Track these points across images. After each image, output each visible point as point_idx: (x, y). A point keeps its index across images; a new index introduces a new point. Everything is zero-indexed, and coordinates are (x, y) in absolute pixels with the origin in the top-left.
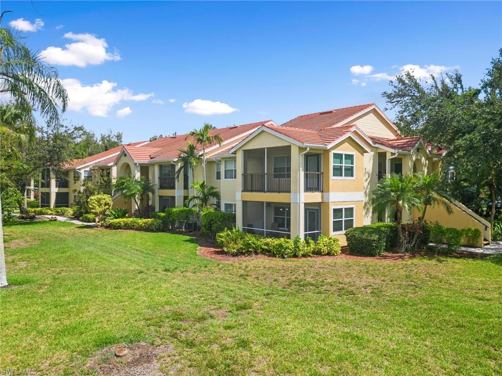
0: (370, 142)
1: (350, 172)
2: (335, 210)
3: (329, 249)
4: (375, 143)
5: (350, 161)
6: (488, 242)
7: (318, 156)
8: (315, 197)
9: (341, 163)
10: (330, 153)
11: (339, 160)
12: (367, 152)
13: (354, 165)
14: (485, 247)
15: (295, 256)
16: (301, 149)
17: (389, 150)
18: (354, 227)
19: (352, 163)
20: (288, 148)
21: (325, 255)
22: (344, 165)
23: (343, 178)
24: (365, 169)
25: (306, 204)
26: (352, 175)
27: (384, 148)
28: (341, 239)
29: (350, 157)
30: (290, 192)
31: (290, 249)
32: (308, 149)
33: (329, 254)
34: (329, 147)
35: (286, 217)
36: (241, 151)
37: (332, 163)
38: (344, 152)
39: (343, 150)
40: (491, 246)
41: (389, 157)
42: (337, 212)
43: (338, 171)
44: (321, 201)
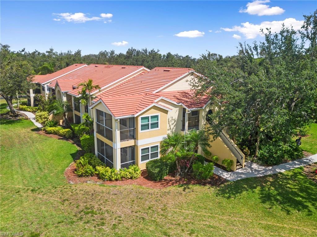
0: (175, 103)
1: (155, 125)
2: (143, 149)
5: (156, 119)
10: (138, 118)
13: (159, 121)
17: (186, 108)
19: (158, 120)
22: (150, 122)
23: (150, 130)
25: (121, 148)
30: (113, 141)
32: (119, 119)
34: (136, 115)
37: (140, 123)
38: (150, 115)
41: (187, 112)
42: (145, 150)
43: (145, 127)
44: (134, 145)
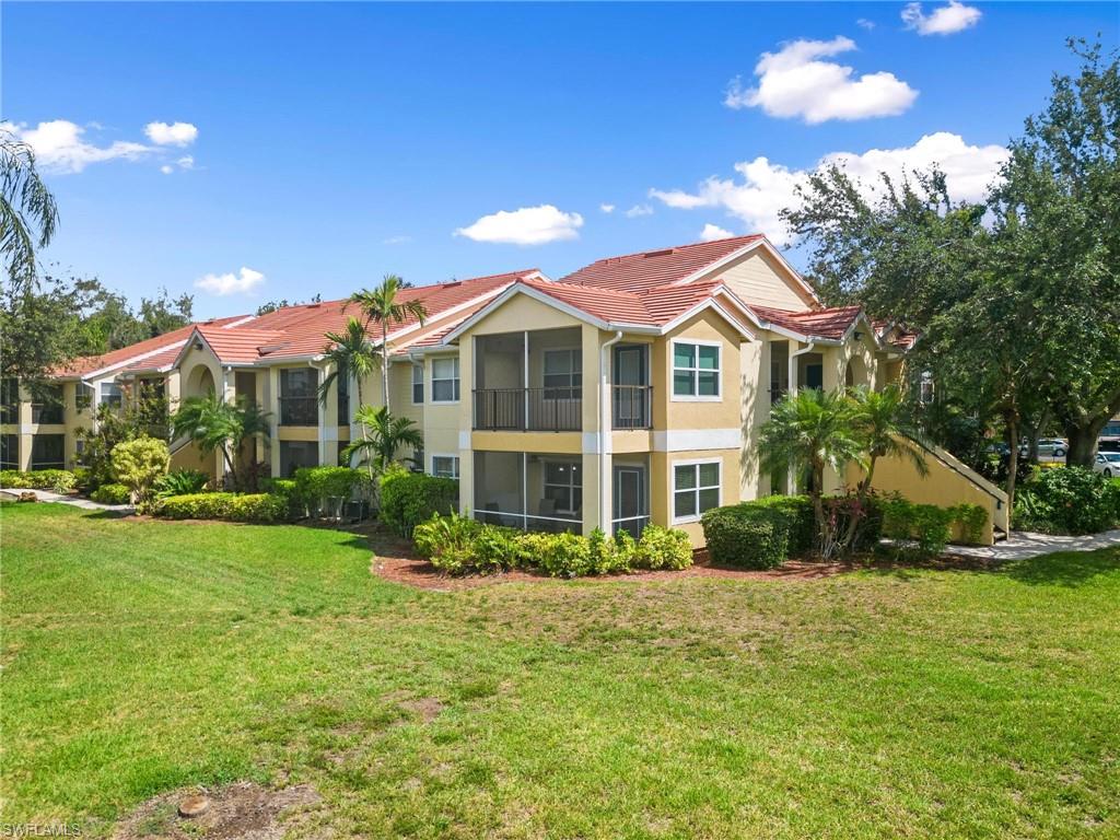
0: (754, 319)
1: (710, 384)
2: (679, 470)
3: (666, 555)
4: (765, 321)
5: (711, 360)
6: (1003, 534)
7: (641, 349)
8: (636, 441)
9: (692, 364)
10: (668, 343)
11: (688, 358)
12: (748, 341)
13: (720, 371)
14: (998, 544)
15: (593, 573)
16: (605, 334)
17: (795, 337)
18: (721, 505)
19: (716, 366)
20: (575, 333)
21: (658, 569)
22: (697, 369)
23: (697, 397)
24: (745, 378)
25: (615, 457)
26: (716, 393)
27: (784, 333)
28: (691, 532)
29: (710, 352)
30: (580, 430)
31: (581, 558)
32: (620, 334)
33: (666, 567)
34: (665, 329)
35: (571, 486)
36: (470, 338)
37: (672, 365)
38: (697, 342)
39: (694, 337)
40: (1010, 543)
41: (794, 351)
42: (684, 473)
43: (685, 383)
44: (648, 450)
